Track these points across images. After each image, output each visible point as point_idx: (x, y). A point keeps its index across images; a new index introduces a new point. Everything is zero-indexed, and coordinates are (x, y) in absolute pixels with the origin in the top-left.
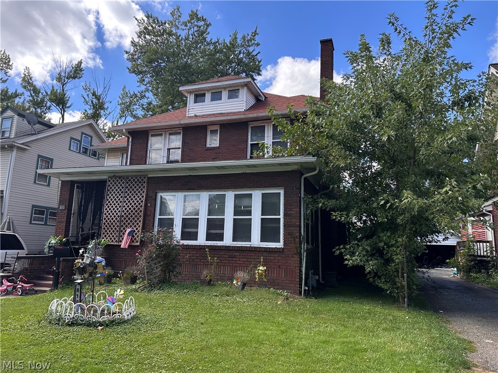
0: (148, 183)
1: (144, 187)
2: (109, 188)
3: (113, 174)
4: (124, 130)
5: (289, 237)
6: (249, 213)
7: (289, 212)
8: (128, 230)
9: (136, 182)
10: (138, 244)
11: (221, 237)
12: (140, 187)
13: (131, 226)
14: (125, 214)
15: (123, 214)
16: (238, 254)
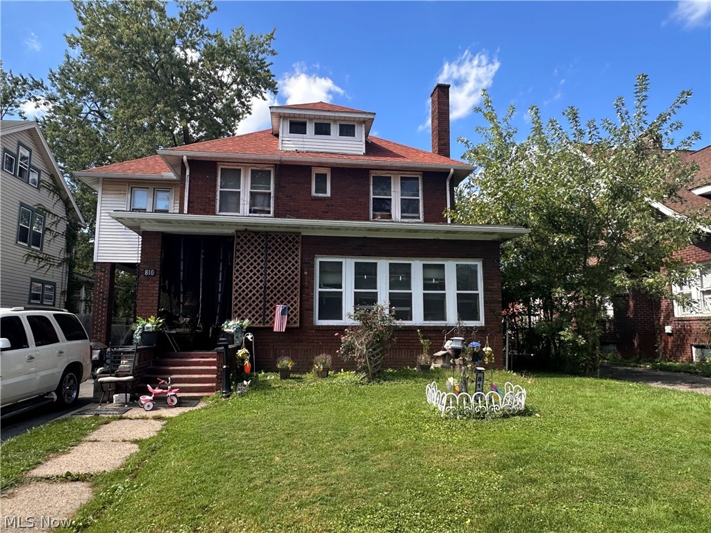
0: (302, 244)
1: (297, 249)
2: (238, 247)
3: (244, 228)
4: (185, 158)
5: (492, 314)
6: (442, 287)
7: (490, 287)
8: (279, 308)
9: (283, 242)
10: (298, 325)
11: (408, 316)
12: (290, 249)
13: (282, 302)
14: (272, 285)
15: (269, 284)
16: (434, 335)
